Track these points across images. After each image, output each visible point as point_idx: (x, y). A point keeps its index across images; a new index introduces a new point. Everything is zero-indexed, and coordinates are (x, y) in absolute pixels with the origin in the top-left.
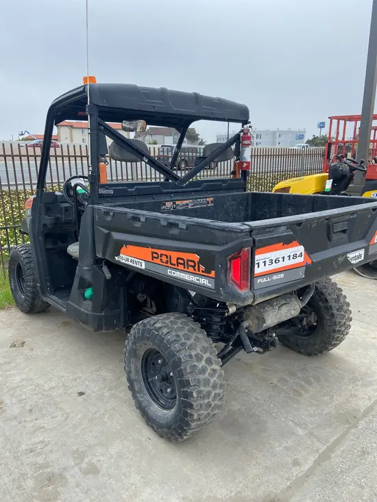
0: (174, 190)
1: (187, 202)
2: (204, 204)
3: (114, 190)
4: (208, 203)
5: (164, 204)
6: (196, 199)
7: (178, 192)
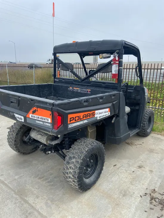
0: (78, 83)
1: (78, 89)
2: (86, 91)
3: (59, 80)
4: (88, 91)
5: (69, 88)
6: (82, 88)
7: (79, 84)
